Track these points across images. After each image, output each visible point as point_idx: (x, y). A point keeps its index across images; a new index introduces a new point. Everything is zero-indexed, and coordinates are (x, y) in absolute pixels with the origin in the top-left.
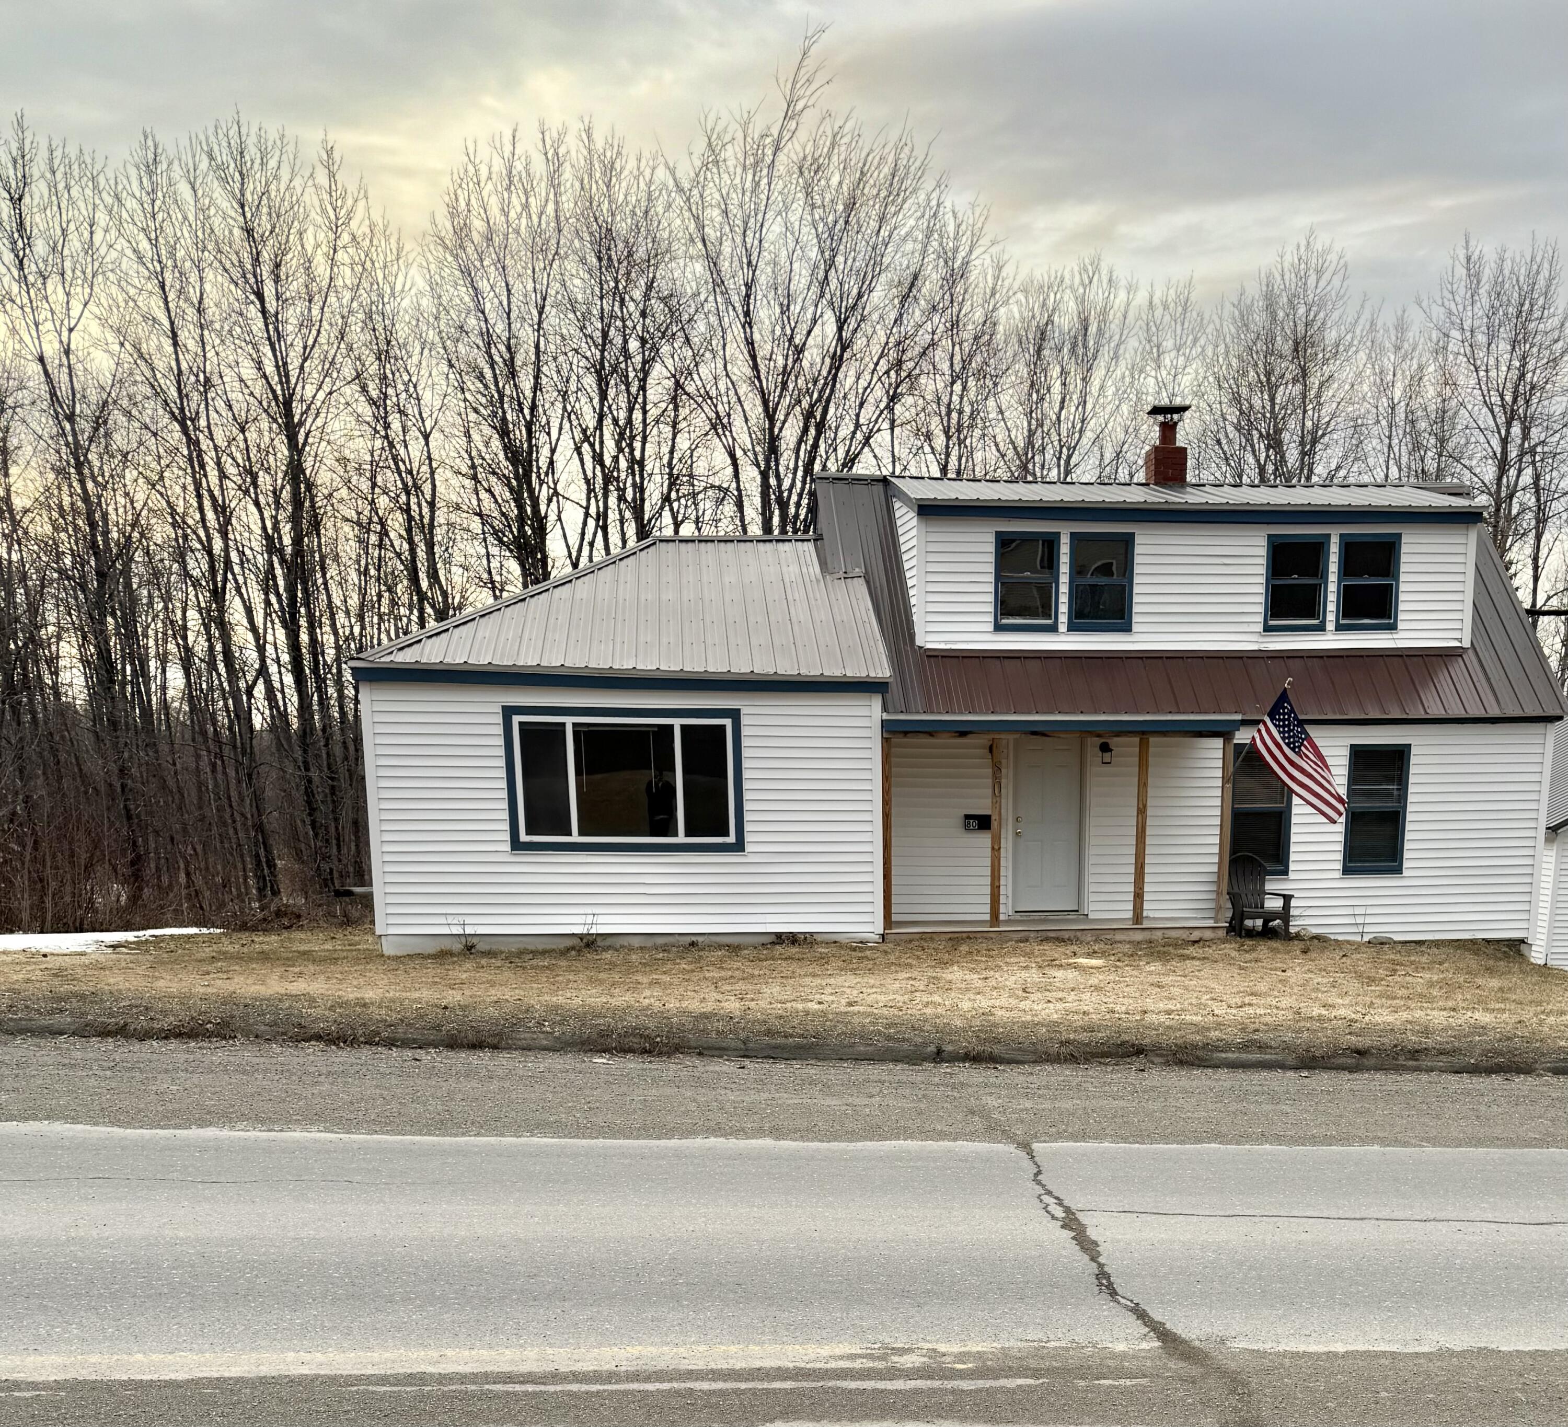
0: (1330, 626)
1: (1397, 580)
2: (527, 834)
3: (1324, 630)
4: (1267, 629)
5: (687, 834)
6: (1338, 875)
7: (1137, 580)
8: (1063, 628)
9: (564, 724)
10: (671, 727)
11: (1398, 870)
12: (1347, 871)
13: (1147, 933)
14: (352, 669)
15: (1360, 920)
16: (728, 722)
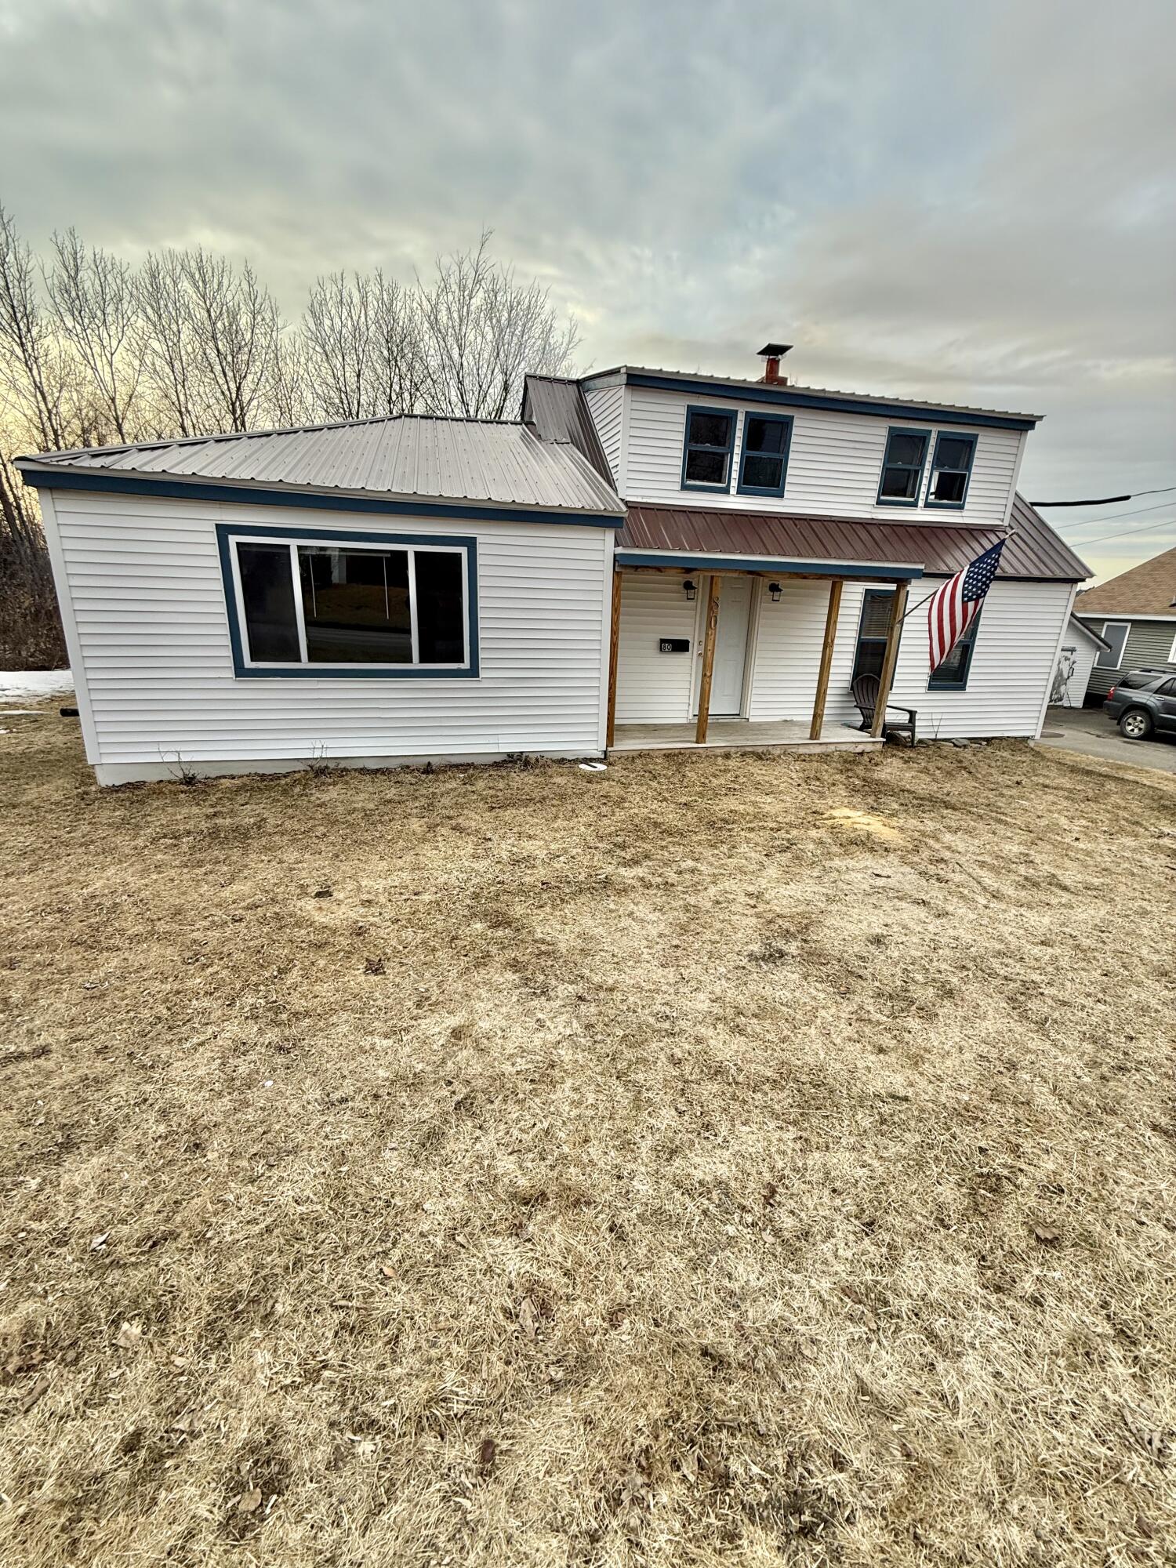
0: (921, 503)
1: (969, 470)
2: (252, 660)
3: (917, 506)
4: (879, 503)
5: (422, 660)
6: (923, 690)
7: (791, 455)
8: (733, 491)
9: (287, 547)
10: (405, 553)
11: (963, 688)
12: (931, 688)
13: (824, 747)
14: (24, 472)
15: (936, 723)
16: (463, 551)
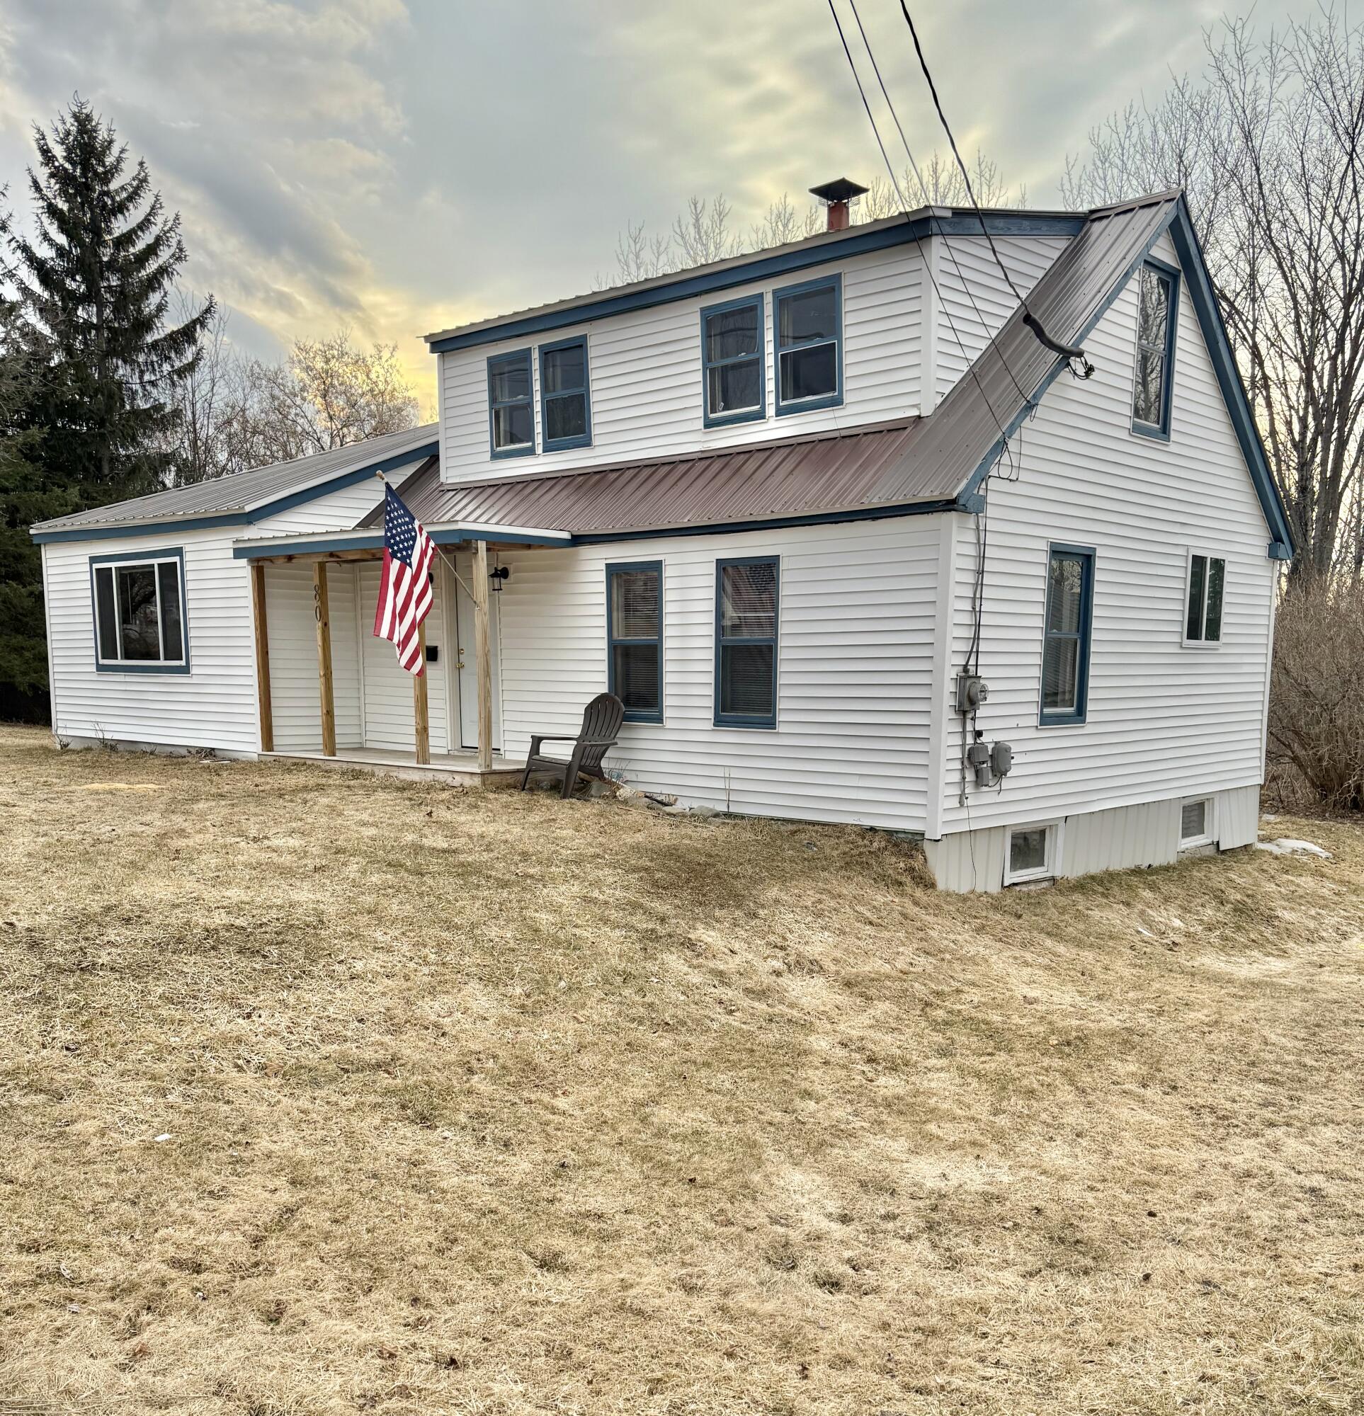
0: (771, 411)
1: (839, 337)
2: (102, 658)
3: (764, 417)
4: (708, 424)
5: (165, 658)
6: (710, 726)
7: (593, 387)
8: (539, 450)
9: (111, 569)
11: (770, 724)
12: (718, 722)
16: (178, 560)
